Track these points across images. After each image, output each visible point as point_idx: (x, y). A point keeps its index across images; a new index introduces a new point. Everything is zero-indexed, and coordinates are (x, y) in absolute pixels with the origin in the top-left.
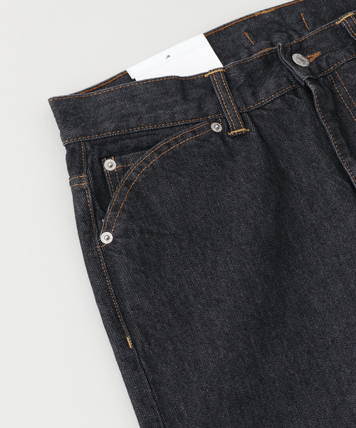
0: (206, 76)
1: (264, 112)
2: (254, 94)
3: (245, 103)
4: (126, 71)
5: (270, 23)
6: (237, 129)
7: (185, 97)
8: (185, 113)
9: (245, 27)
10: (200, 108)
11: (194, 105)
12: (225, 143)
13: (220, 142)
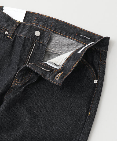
0: (16, 21)
1: (19, 38)
2: (21, 32)
3: (17, 33)
4: (3, 7)
5: (44, 19)
6: (9, 36)
7: (7, 21)
8: (3, 24)
9: (37, 16)
10: (7, 26)
11: (6, 24)
12: (4, 37)
13: (3, 36)
